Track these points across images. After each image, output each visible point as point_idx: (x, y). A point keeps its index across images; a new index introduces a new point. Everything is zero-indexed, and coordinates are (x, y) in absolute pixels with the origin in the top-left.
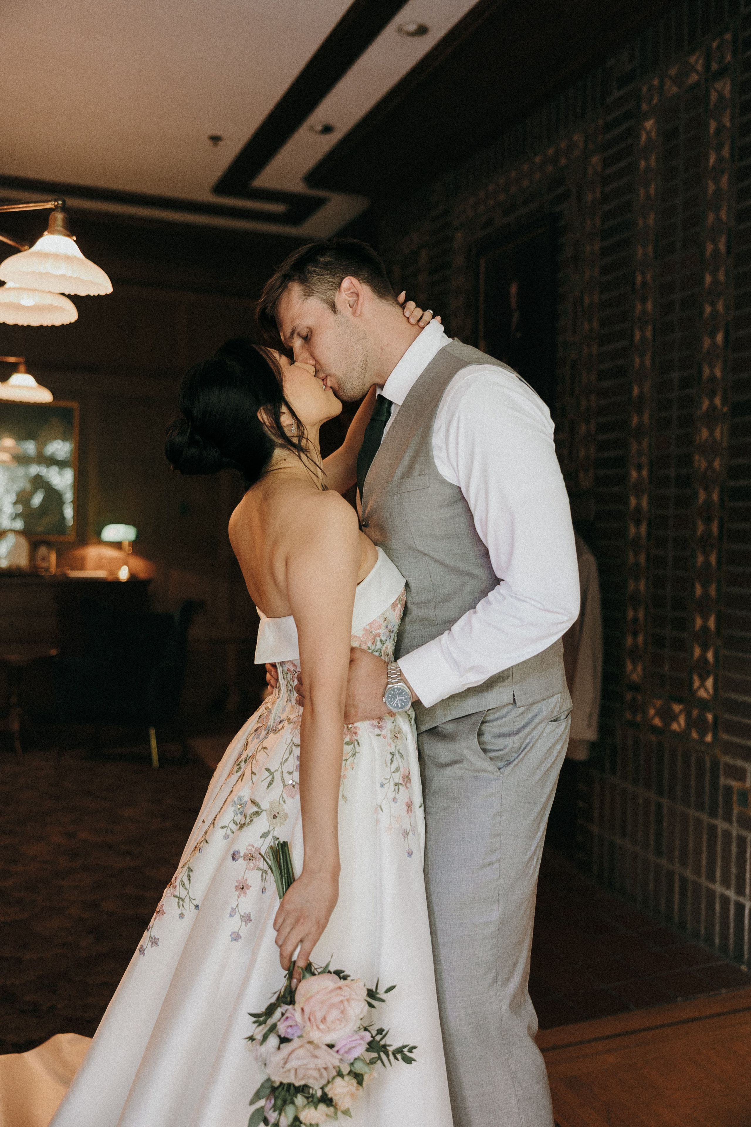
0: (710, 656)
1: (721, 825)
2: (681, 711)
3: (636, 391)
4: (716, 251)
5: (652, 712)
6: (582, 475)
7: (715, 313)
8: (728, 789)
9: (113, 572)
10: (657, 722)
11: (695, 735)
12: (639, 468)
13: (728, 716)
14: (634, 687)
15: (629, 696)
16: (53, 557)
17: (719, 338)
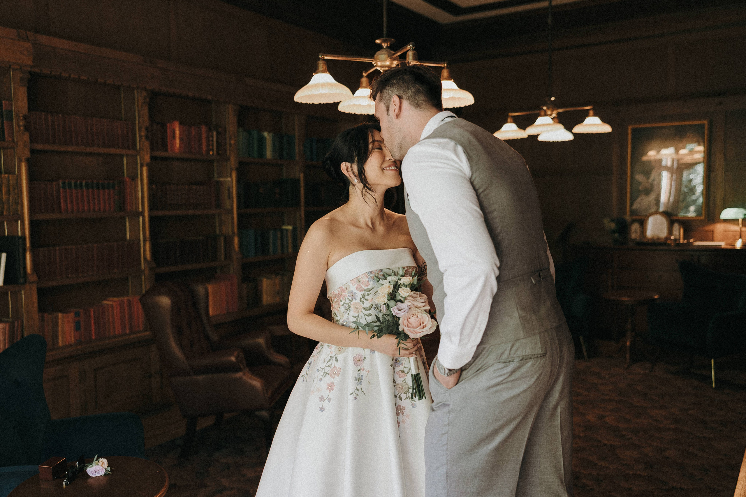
16: (682, 231)
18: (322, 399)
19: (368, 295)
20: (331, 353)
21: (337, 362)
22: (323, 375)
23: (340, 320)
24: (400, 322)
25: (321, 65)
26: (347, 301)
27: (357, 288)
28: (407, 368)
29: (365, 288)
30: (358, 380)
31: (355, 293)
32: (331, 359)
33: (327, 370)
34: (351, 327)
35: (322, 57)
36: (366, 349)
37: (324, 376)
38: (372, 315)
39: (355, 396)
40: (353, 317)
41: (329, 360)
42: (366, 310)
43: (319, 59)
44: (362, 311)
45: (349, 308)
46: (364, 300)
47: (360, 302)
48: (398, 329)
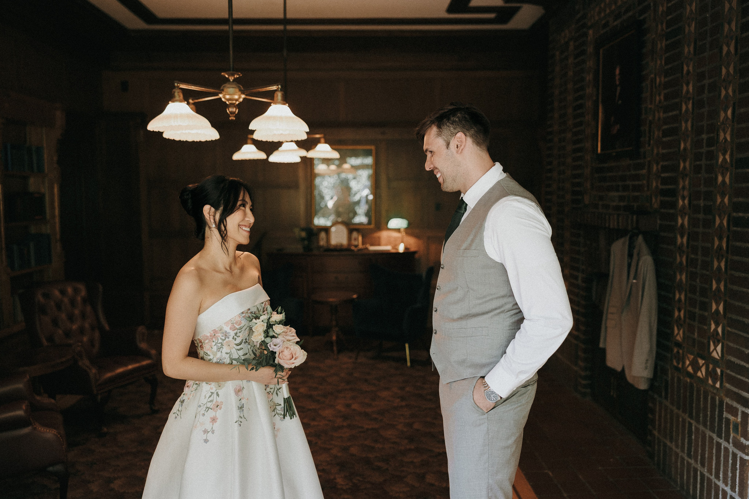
0: (720, 330)
1: (724, 444)
2: (703, 365)
3: (682, 146)
4: (729, 52)
5: (688, 363)
6: (654, 200)
7: (727, 95)
8: (728, 420)
9: (395, 247)
10: (690, 369)
11: (710, 382)
12: (683, 198)
13: (728, 371)
14: (678, 345)
15: (675, 350)
16: (360, 239)
17: (729, 112)
18: (206, 432)
19: (240, 332)
20: (211, 388)
21: (219, 397)
22: (206, 410)
23: (213, 358)
24: (277, 355)
25: (178, 94)
26: (220, 341)
27: (231, 329)
28: (272, 388)
29: (238, 327)
30: (240, 409)
31: (229, 333)
32: (212, 395)
33: (209, 405)
34: (225, 363)
35: (177, 85)
36: (243, 381)
37: (207, 412)
38: (243, 349)
39: (240, 423)
40: (227, 353)
41: (210, 396)
42: (237, 346)
43: (174, 87)
44: (234, 347)
45: (222, 347)
46: (236, 338)
47: (232, 339)
48: (274, 361)
